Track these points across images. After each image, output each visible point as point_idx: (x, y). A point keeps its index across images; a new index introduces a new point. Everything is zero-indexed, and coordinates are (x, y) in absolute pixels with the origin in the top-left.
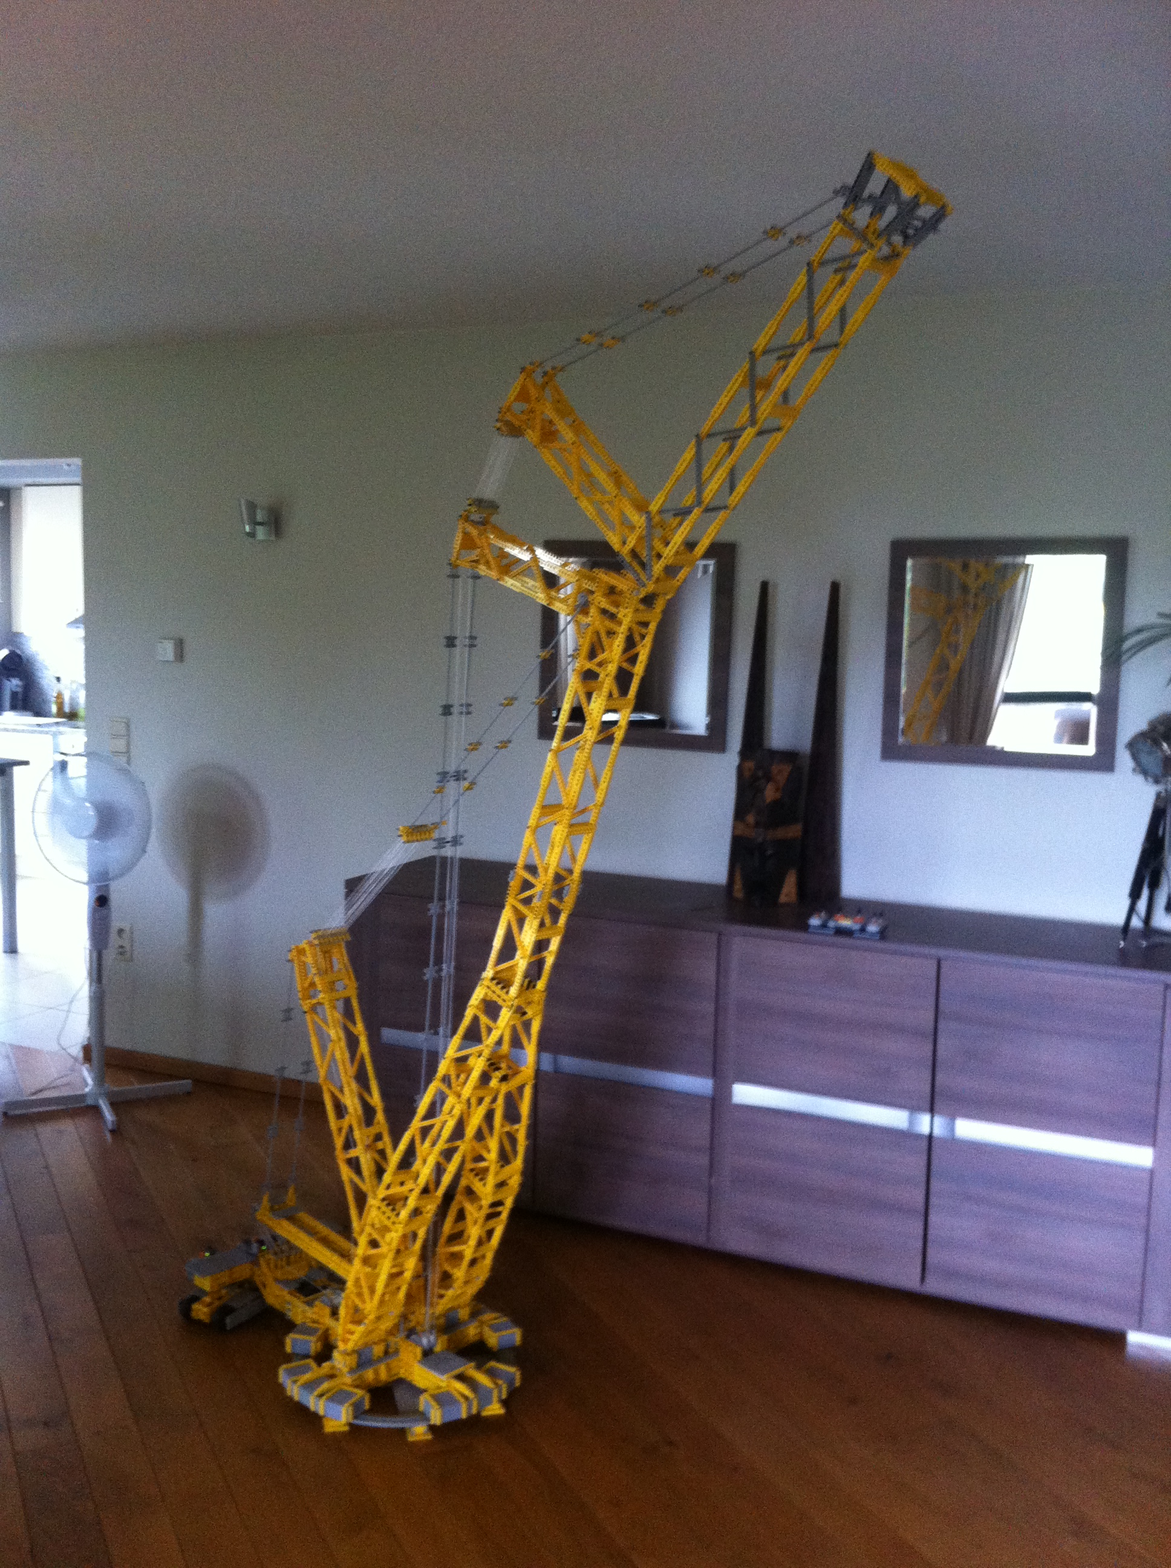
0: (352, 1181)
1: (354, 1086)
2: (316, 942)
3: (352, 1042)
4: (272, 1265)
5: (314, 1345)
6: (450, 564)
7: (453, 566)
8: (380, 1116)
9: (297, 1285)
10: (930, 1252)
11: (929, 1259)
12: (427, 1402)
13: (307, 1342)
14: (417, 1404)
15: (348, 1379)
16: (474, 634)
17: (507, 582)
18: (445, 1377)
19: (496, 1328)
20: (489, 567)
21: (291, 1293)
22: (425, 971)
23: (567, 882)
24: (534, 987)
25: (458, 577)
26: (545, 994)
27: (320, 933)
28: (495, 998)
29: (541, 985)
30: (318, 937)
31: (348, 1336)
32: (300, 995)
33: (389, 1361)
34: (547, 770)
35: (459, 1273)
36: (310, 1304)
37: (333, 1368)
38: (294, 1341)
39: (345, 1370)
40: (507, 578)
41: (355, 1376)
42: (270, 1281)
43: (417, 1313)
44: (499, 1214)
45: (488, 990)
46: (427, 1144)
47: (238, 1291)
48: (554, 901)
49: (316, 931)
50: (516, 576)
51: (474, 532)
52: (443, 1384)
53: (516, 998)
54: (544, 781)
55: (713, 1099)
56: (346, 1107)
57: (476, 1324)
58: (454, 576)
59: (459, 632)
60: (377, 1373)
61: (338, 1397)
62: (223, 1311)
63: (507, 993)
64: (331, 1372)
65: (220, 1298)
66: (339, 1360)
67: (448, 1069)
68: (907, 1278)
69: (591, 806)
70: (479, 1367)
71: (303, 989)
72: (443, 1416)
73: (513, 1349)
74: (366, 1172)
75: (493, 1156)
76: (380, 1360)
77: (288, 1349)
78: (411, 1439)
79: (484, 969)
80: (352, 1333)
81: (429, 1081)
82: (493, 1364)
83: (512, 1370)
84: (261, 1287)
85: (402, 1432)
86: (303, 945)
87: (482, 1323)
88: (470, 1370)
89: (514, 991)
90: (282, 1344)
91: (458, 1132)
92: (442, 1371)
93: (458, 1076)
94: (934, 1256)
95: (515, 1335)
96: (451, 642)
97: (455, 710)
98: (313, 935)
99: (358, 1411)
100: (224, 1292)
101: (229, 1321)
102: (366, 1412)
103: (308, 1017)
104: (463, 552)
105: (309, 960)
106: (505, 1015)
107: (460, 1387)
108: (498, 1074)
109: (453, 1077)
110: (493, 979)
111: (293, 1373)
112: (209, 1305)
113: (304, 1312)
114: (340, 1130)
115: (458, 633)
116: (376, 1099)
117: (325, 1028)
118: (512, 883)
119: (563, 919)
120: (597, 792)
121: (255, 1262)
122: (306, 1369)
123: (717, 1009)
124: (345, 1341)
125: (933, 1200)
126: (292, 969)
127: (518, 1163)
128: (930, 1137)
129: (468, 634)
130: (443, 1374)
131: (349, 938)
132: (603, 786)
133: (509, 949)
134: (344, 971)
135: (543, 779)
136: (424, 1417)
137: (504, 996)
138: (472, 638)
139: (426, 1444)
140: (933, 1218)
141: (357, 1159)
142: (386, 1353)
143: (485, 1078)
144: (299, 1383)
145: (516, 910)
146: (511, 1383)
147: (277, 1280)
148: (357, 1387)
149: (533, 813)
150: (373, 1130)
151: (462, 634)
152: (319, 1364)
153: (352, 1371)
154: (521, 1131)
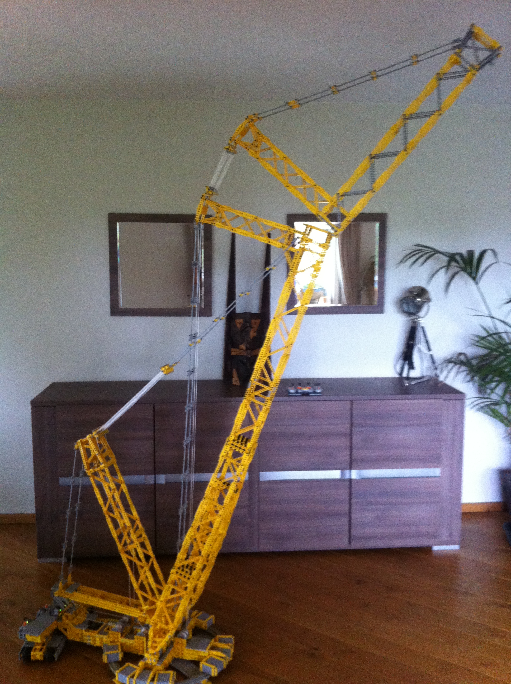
4: (69, 618)
5: (120, 655)
8: (139, 524)
9: (87, 625)
11: (352, 534)
12: (205, 666)
14: (199, 669)
15: (160, 667)
18: (206, 651)
36: (102, 633)
38: (108, 656)
41: (162, 664)
42: (70, 627)
47: (52, 637)
52: (207, 654)
53: (252, 448)
57: (193, 619)
64: (146, 666)
65: (46, 645)
66: (151, 659)
68: (343, 544)
70: (215, 640)
71: (87, 464)
72: (218, 671)
74: (142, 556)
76: (166, 652)
77: (106, 660)
82: (219, 636)
83: (228, 636)
84: (63, 631)
86: (87, 438)
88: (213, 643)
89: (250, 444)
90: (101, 659)
92: (202, 648)
94: (354, 532)
95: (211, 618)
101: (55, 655)
103: (91, 479)
105: (92, 446)
106: (245, 458)
107: (215, 653)
111: (124, 673)
112: (41, 650)
113: (101, 638)
116: (135, 516)
121: (59, 619)
122: (131, 669)
125: (353, 508)
128: (350, 480)
134: (107, 450)
136: (206, 674)
137: (245, 448)
140: (353, 515)
145: (250, 402)
147: (74, 625)
148: (165, 669)
150: (138, 533)
152: (136, 664)
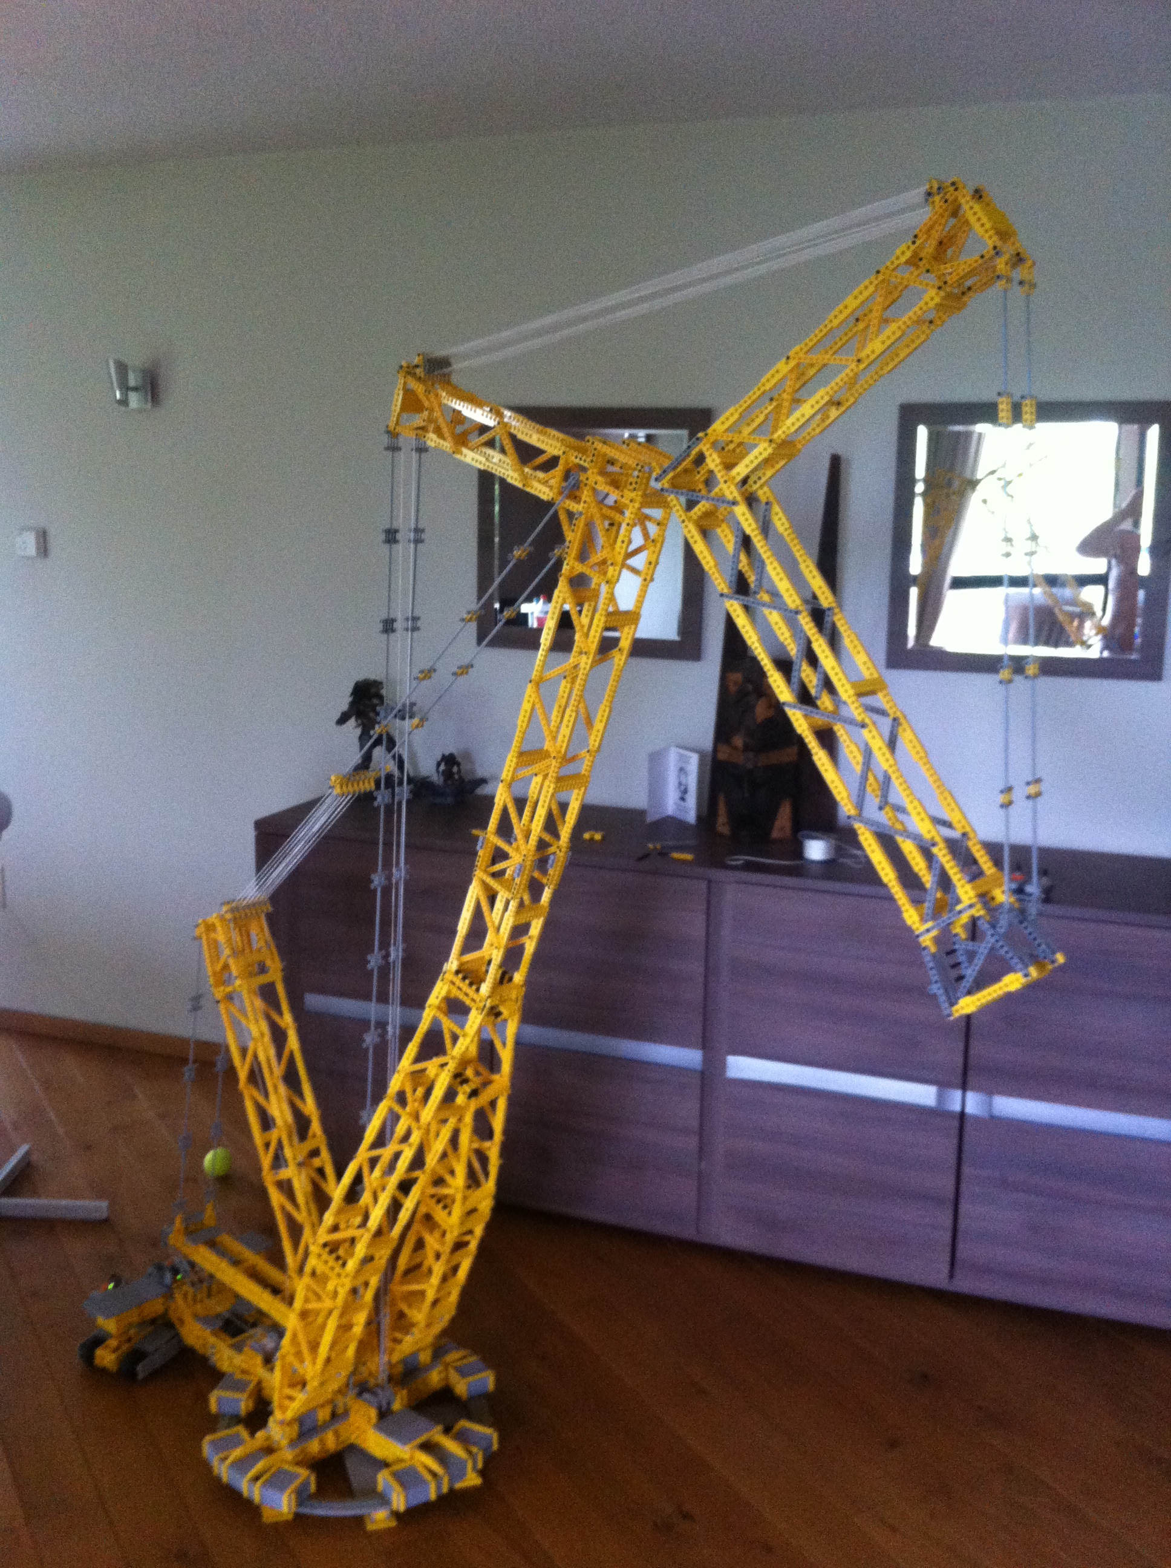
0: (283, 1208)
1: (282, 1089)
2: (229, 916)
3: (279, 1036)
4: (190, 1298)
5: (244, 1404)
6: (388, 432)
7: (393, 434)
8: (316, 1127)
9: (220, 1323)
10: (961, 1245)
11: (958, 1254)
12: (386, 1484)
13: (238, 1401)
14: (375, 1482)
15: (288, 1455)
16: (420, 526)
17: (465, 456)
18: (407, 1448)
19: (463, 1372)
20: (441, 435)
21: (214, 1334)
22: (369, 957)
23: (552, 849)
24: (511, 979)
25: (398, 449)
26: (524, 989)
27: (234, 905)
28: (462, 997)
29: (519, 977)
30: (232, 910)
31: (286, 1402)
32: (211, 981)
33: (337, 1426)
34: (526, 706)
35: (418, 1315)
36: (238, 1348)
37: (268, 1438)
38: (219, 1401)
39: (284, 1442)
40: (465, 451)
41: (297, 1450)
42: (188, 1318)
43: (369, 1364)
44: (467, 1244)
45: (452, 986)
46: (377, 1172)
47: (150, 1329)
48: (536, 874)
49: (228, 903)
50: (477, 447)
51: (419, 388)
52: (406, 1456)
53: (489, 997)
54: (521, 721)
55: (702, 1073)
56: (273, 1120)
57: (441, 1368)
58: (394, 448)
59: (401, 520)
60: (322, 1442)
61: (277, 1480)
62: (133, 1357)
63: (478, 990)
64: (266, 1444)
65: (129, 1340)
66: (276, 1430)
67: (403, 1083)
68: (932, 1274)
69: (583, 753)
70: (447, 1431)
71: (215, 973)
72: (407, 1500)
73: (486, 1396)
74: (300, 1198)
75: (459, 1180)
76: (326, 1426)
77: (213, 1407)
78: (370, 1527)
79: (446, 958)
80: (291, 1398)
81: (378, 1098)
82: (464, 1424)
83: (488, 1431)
84: (176, 1323)
85: (359, 1521)
86: (213, 918)
87: (447, 1366)
88: (437, 1435)
89: (485, 988)
90: (206, 1401)
91: (418, 1161)
92: (403, 1439)
93: (415, 1091)
94: (964, 1250)
95: (488, 1380)
96: (391, 537)
97: (398, 625)
98: (224, 909)
99: (302, 1496)
100: (132, 1332)
101: (142, 1370)
102: (311, 1497)
103: (222, 1007)
104: (405, 416)
105: (220, 936)
106: (475, 1019)
107: (426, 1460)
108: (467, 1088)
109: (409, 1095)
110: (457, 972)
111: (218, 1446)
112: (115, 1350)
113: (230, 1359)
114: (267, 1145)
115: (399, 523)
116: (310, 1106)
117: (244, 1022)
118: (481, 853)
119: (546, 896)
120: (591, 734)
121: (169, 1295)
122: (237, 1442)
123: (707, 968)
124: (284, 1409)
125: (964, 1186)
126: (201, 946)
127: (490, 1186)
128: (962, 1115)
129: (413, 526)
130: (405, 1444)
131: (270, 909)
132: (599, 726)
133: (477, 934)
134: (264, 949)
135: (521, 717)
136: (384, 1500)
137: (475, 997)
138: (418, 530)
139: (389, 1531)
140: (965, 1207)
141: (289, 1182)
142: (334, 1416)
143: (450, 1096)
144: (229, 1461)
145: (486, 887)
146: (486, 1450)
147: (196, 1317)
148: (298, 1463)
149: (508, 762)
150: (309, 1145)
151: (405, 523)
152: (252, 1434)
153: (292, 1444)
154: (493, 1150)
